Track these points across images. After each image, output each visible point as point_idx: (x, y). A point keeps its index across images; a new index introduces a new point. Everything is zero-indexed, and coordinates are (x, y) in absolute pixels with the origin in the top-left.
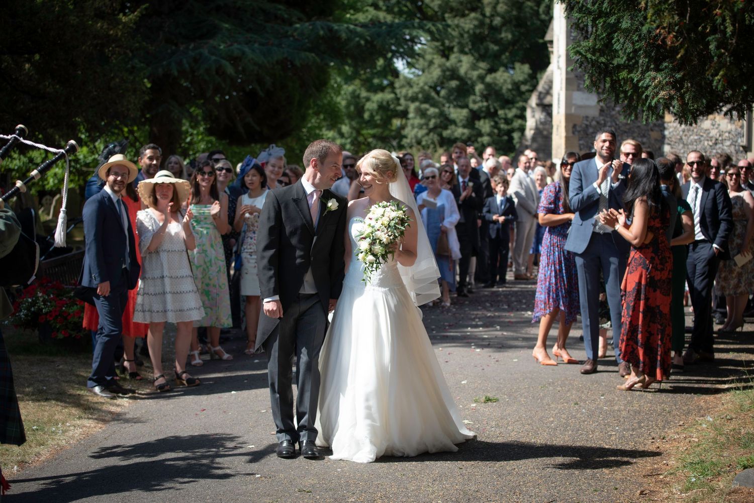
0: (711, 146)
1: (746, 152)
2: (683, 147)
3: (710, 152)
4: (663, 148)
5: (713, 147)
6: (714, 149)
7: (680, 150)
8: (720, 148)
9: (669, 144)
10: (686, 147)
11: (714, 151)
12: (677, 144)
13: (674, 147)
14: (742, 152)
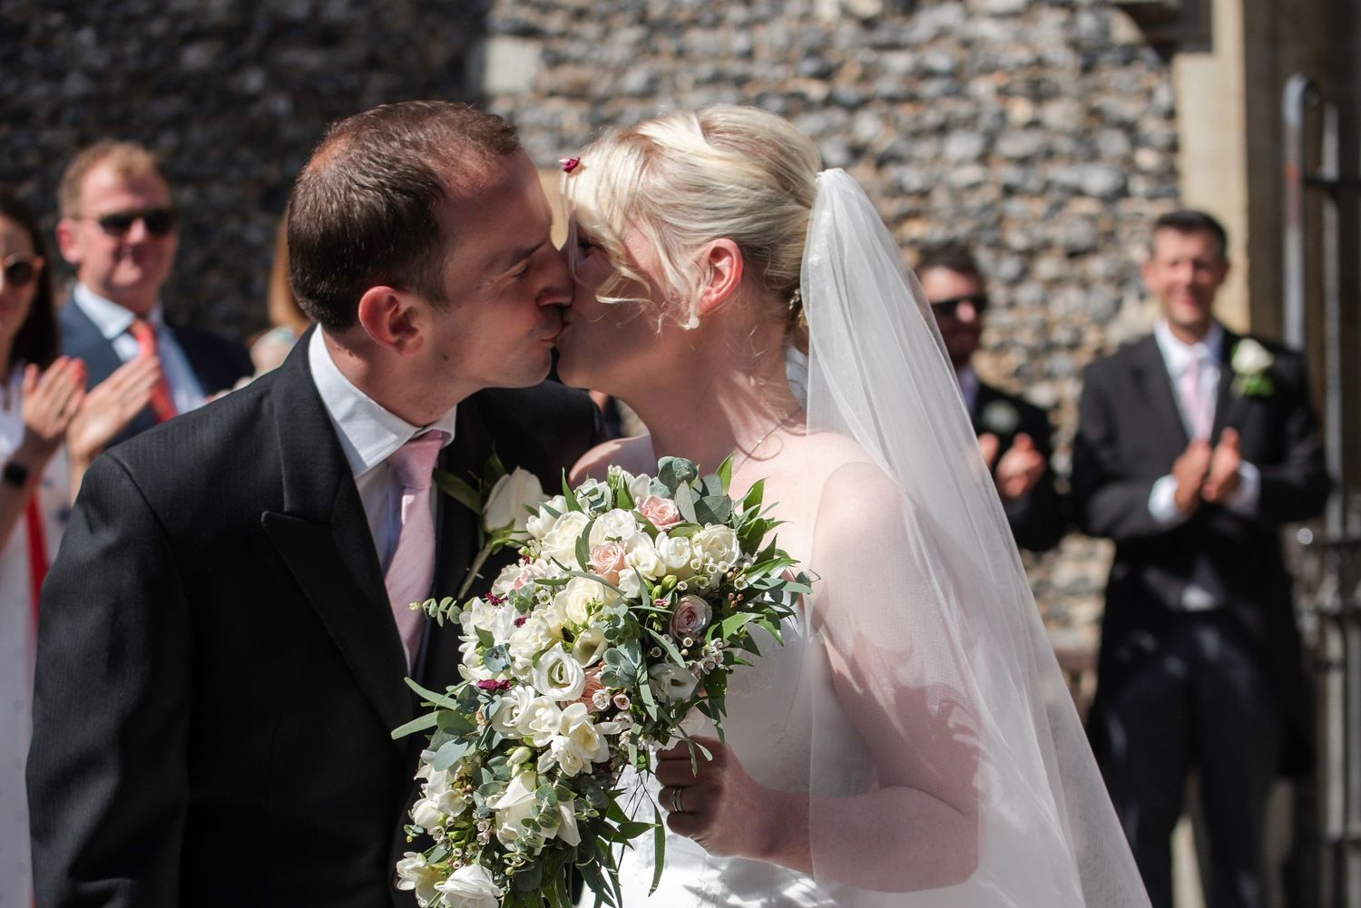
0: (868, 24)
1: (1166, 51)
2: (645, 48)
3: (868, 74)
4: (482, 67)
5: (883, 35)
6: (894, 46)
7: (620, 71)
8: (942, 34)
9: (526, 33)
10: (666, 44)
11: (900, 62)
12: (590, 29)
13: (575, 49)
14: (1129, 57)
